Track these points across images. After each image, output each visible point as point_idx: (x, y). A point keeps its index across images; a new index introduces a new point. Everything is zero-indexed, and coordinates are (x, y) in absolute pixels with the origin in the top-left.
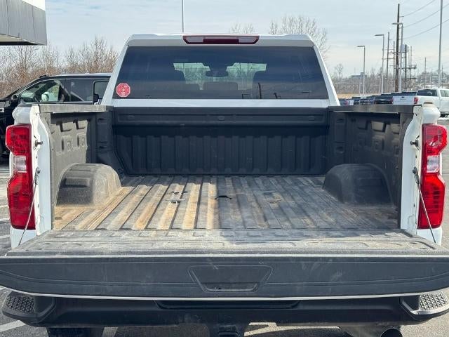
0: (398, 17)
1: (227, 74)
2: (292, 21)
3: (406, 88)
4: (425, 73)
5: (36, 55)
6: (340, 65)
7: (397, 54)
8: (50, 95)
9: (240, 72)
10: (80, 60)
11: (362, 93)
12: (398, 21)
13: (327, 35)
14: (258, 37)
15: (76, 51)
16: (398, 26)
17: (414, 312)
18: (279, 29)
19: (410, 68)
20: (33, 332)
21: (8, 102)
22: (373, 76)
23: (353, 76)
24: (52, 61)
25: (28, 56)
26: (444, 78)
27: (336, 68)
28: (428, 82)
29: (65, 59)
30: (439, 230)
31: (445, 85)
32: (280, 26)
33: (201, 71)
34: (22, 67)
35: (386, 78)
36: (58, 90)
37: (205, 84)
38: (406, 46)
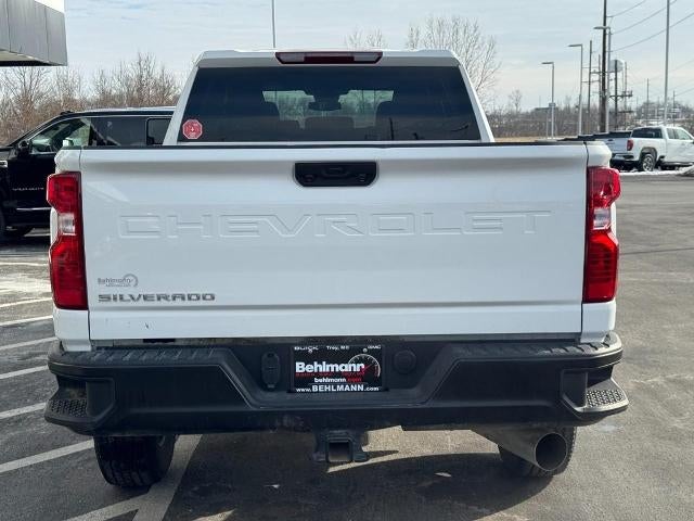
0: (605, 17)
1: (339, 106)
2: (441, 24)
3: (617, 127)
4: (647, 104)
5: (47, 81)
6: (518, 92)
7: (604, 74)
8: (74, 140)
9: (363, 104)
10: (116, 87)
11: (550, 135)
12: (605, 24)
13: (496, 46)
14: (381, 53)
15: (108, 74)
16: (605, 31)
17: (578, 409)
18: (421, 37)
19: (622, 96)
20: (74, 465)
21: (13, 152)
22: (568, 109)
23: (537, 109)
24: (70, 90)
25: (34, 83)
26: (677, 110)
27: (510, 96)
28: (653, 117)
29: (93, 87)
30: (612, 304)
31: (678, 122)
32: (424, 32)
33: (303, 102)
34: (25, 100)
35: (587, 111)
36: (87, 134)
37: (307, 120)
38: (616, 61)
